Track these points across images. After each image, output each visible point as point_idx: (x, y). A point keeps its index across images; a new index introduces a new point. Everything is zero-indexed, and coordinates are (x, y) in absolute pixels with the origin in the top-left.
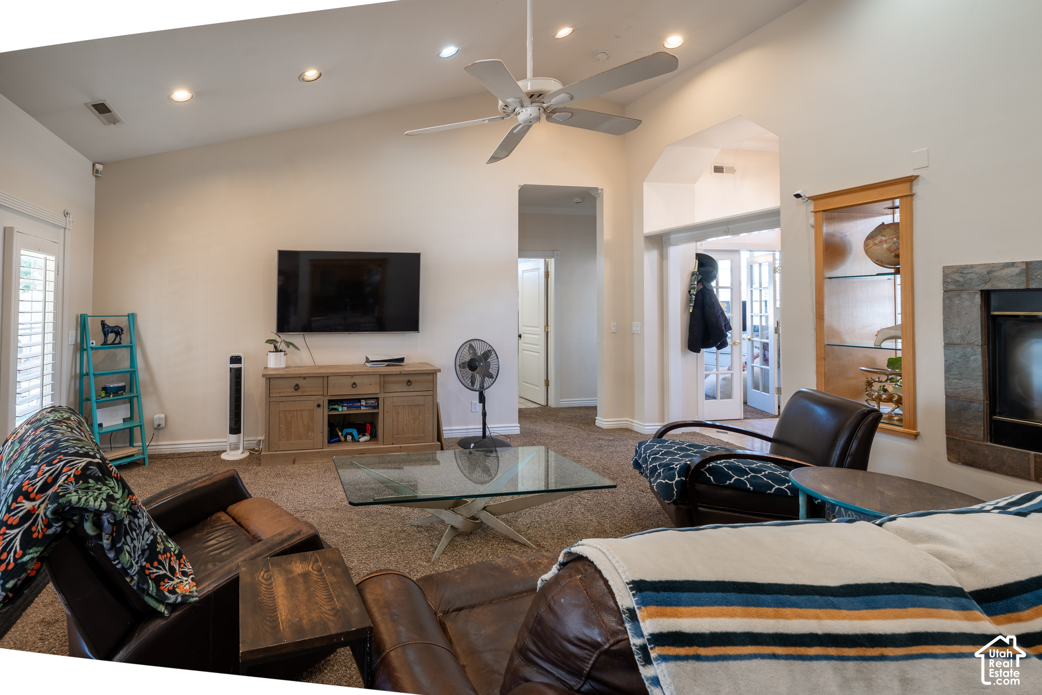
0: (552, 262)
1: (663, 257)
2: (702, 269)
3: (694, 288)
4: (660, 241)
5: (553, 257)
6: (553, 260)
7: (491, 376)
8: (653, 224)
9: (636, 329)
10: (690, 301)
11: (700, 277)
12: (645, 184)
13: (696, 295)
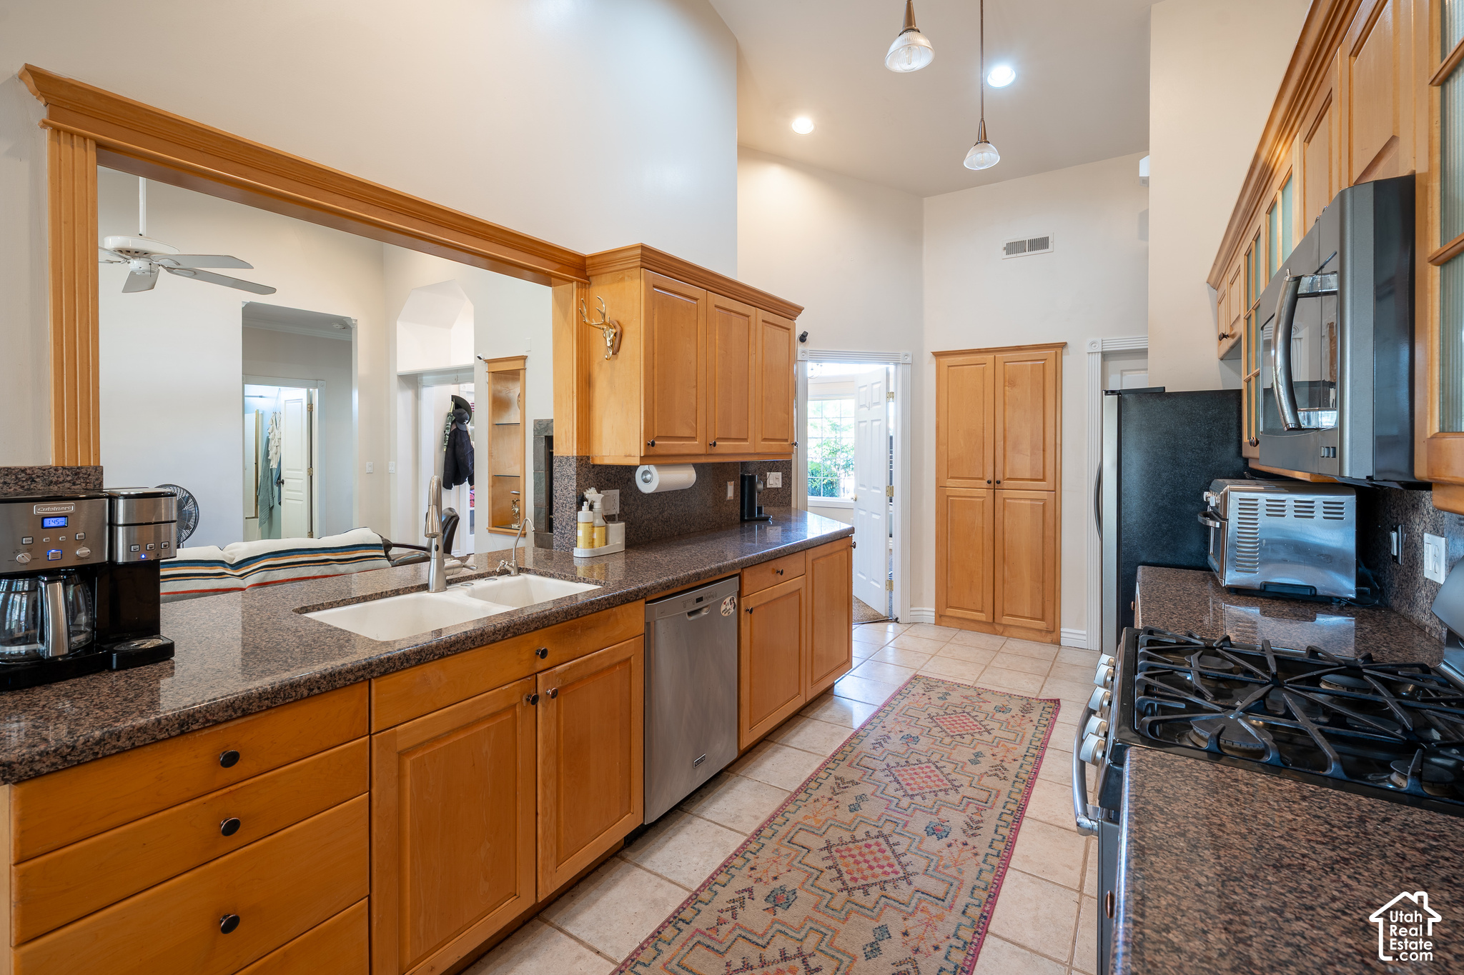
0: (316, 393)
1: (417, 397)
2: (458, 411)
3: (447, 429)
4: (412, 381)
5: (317, 387)
6: (317, 390)
7: (187, 527)
8: (407, 363)
9: (391, 469)
10: (445, 441)
11: (454, 418)
12: (399, 325)
13: (450, 435)
